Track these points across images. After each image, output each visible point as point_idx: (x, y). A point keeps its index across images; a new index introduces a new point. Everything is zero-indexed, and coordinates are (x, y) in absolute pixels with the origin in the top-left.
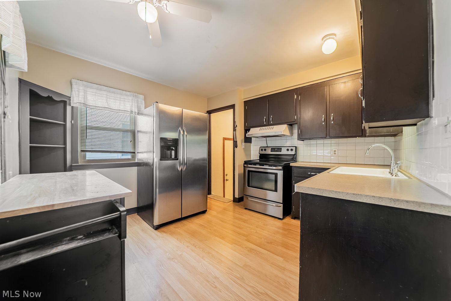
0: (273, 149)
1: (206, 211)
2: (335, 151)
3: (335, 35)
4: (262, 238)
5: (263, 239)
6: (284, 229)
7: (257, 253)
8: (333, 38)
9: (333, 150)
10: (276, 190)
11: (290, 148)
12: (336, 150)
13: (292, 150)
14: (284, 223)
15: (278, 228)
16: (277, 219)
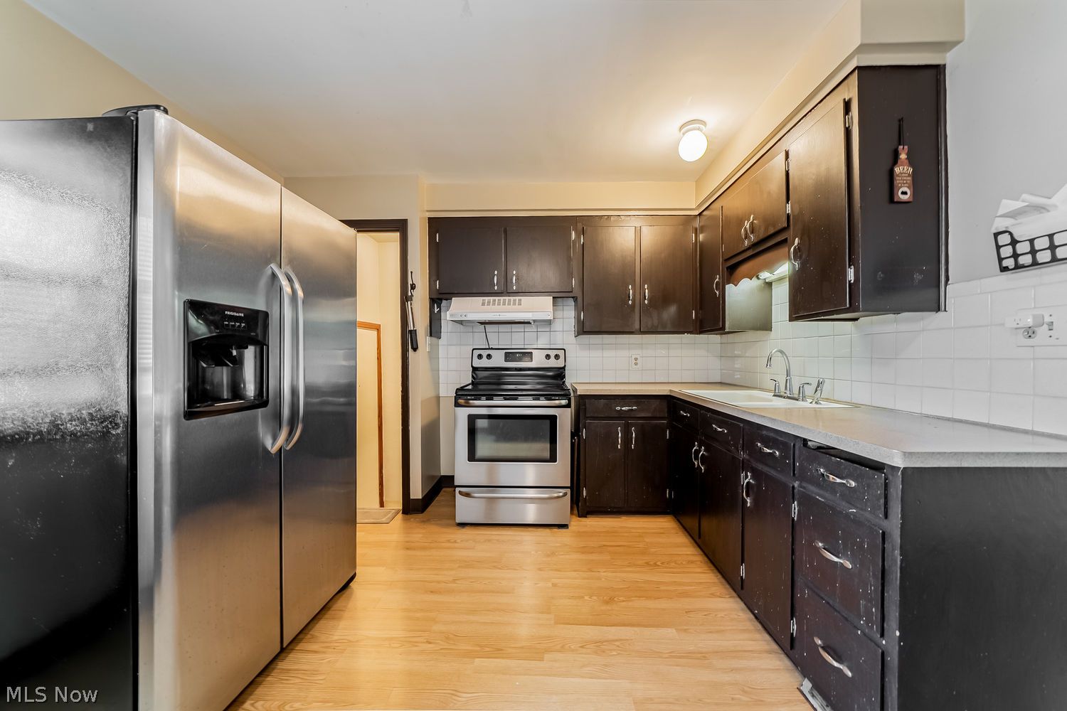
0: (509, 356)
1: (355, 574)
2: (636, 359)
3: (704, 123)
4: (583, 597)
5: (586, 598)
6: (584, 550)
7: (618, 646)
8: (699, 129)
9: (633, 357)
10: (553, 458)
11: (552, 353)
12: (638, 357)
13: (557, 357)
14: (580, 534)
15: (583, 553)
16: (556, 530)
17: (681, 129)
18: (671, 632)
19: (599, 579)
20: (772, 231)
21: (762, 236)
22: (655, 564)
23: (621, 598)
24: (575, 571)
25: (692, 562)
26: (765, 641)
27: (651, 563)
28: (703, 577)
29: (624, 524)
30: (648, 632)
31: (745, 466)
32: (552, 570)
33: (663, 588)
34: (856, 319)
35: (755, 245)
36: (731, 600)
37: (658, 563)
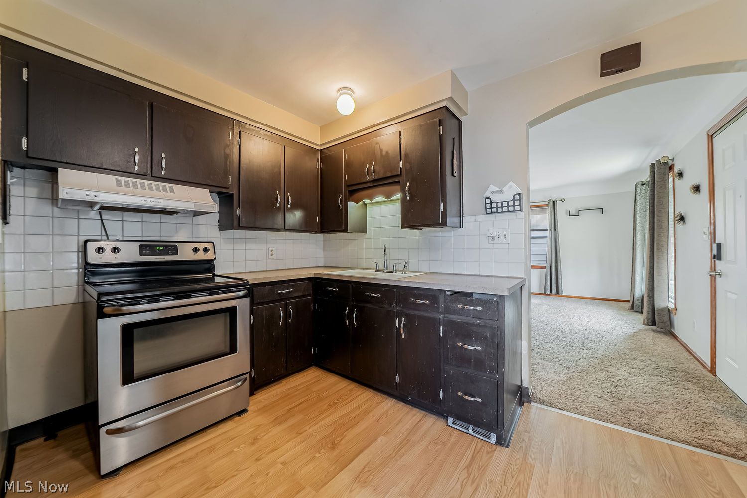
3: (354, 93)
4: (314, 456)
5: (317, 455)
6: (279, 421)
7: (368, 471)
8: (351, 95)
9: (270, 250)
10: (233, 349)
11: (201, 246)
12: (273, 249)
13: (206, 250)
14: (264, 410)
15: (280, 424)
16: (237, 418)
17: (338, 90)
18: (382, 440)
19: (311, 435)
20: (389, 174)
21: (381, 176)
22: (334, 403)
23: (338, 439)
24: (288, 441)
25: (351, 391)
26: (418, 412)
27: (332, 404)
28: (364, 397)
29: (288, 387)
30: (372, 448)
31: (399, 315)
32: (269, 453)
33: (353, 416)
34: (421, 229)
35: (374, 181)
36: (387, 401)
37: (336, 401)
